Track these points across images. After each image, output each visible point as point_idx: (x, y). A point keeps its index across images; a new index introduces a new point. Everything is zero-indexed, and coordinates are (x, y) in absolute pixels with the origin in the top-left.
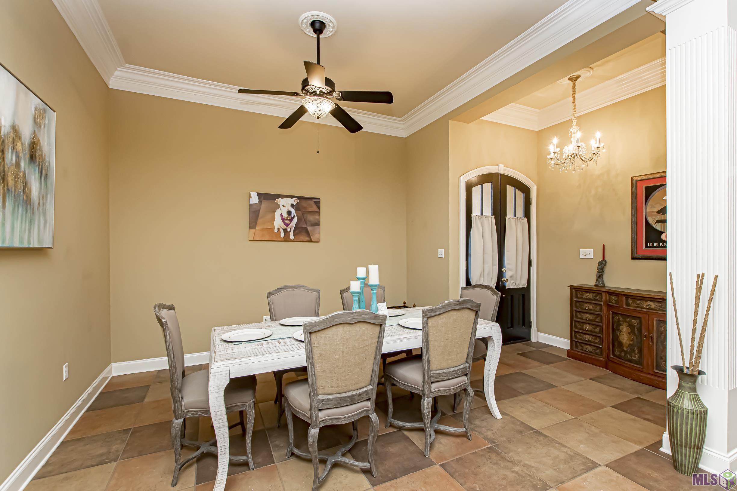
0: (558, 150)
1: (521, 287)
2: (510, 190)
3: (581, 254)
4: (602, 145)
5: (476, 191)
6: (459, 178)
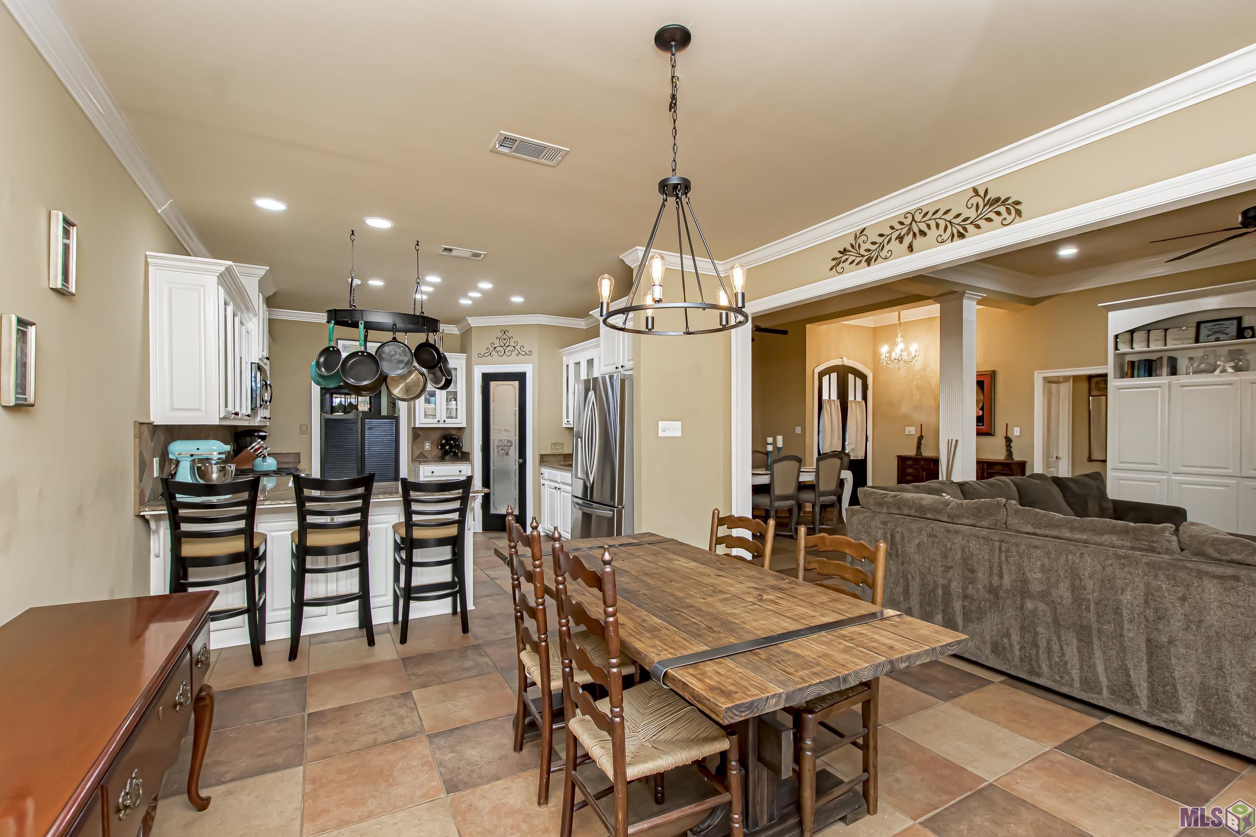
0: (887, 355)
1: (859, 458)
2: (851, 377)
3: (906, 431)
4: (917, 354)
5: (825, 379)
6: (813, 370)
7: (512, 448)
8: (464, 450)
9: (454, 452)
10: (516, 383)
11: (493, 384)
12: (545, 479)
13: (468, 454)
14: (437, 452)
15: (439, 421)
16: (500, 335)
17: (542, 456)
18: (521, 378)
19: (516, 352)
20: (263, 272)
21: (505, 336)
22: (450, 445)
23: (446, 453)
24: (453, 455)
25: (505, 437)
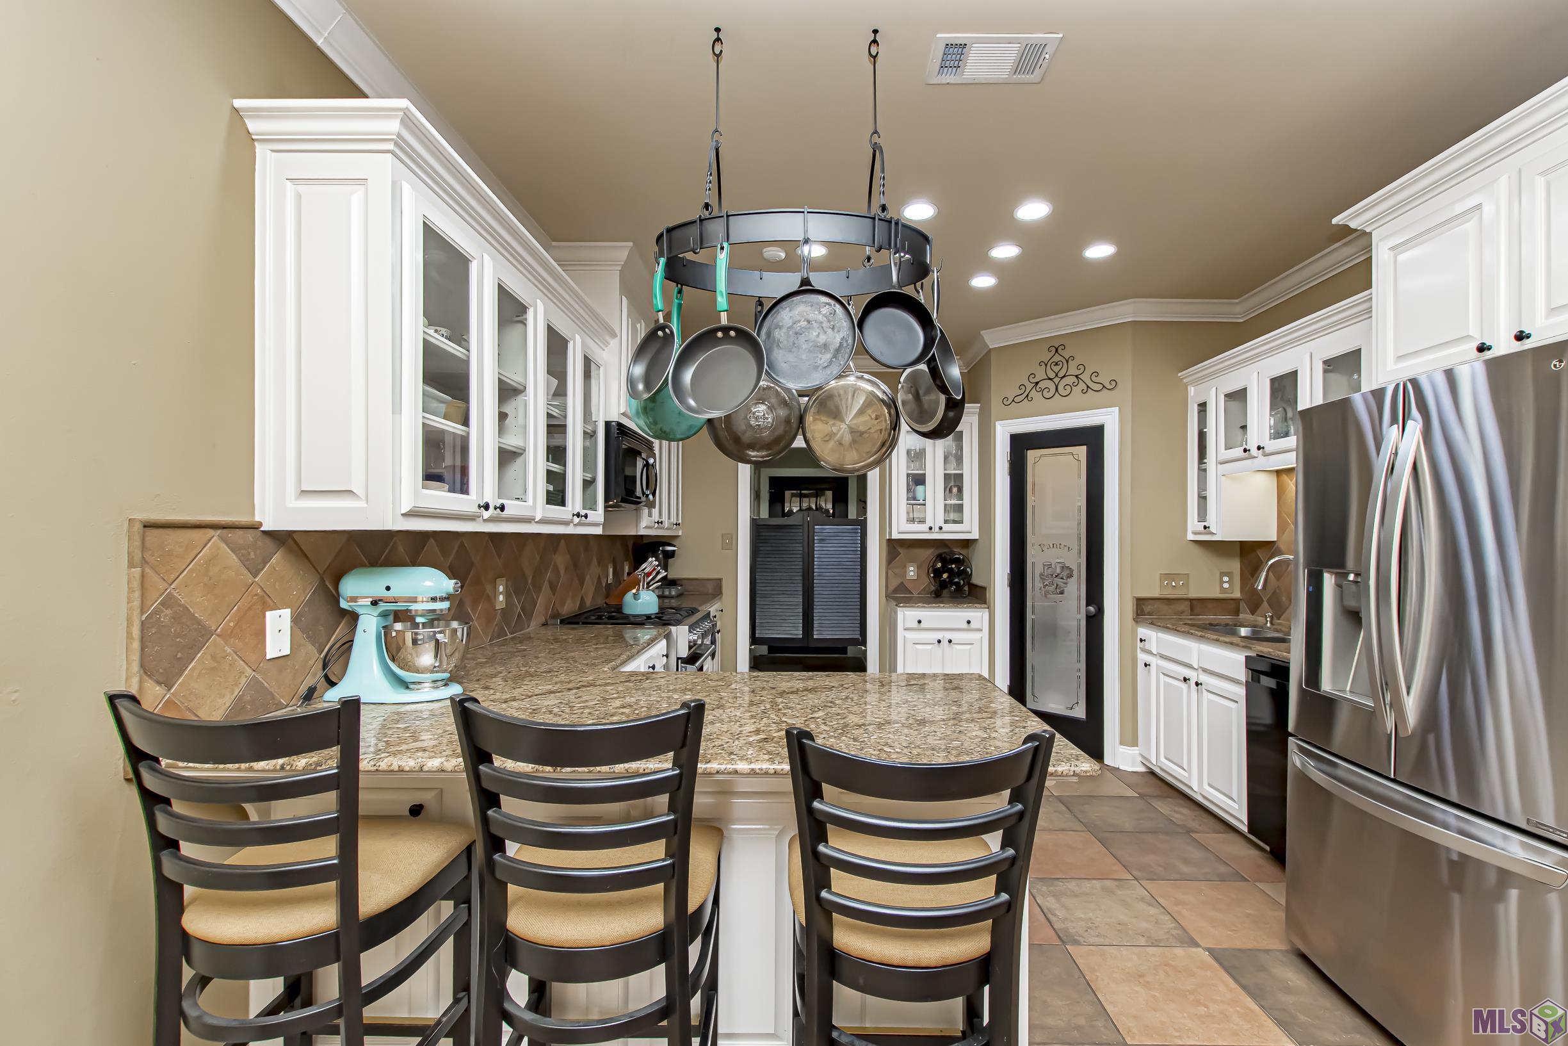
7: (1073, 583)
8: (975, 580)
9: (957, 584)
10: (1082, 451)
11: (1031, 455)
12: (1150, 652)
13: (984, 589)
14: (927, 582)
15: (931, 528)
16: (1046, 356)
17: (1140, 602)
18: (1092, 438)
19: (1082, 386)
20: (624, 255)
21: (1057, 358)
22: (950, 571)
23: (943, 585)
24: (956, 590)
25: (1055, 557)
